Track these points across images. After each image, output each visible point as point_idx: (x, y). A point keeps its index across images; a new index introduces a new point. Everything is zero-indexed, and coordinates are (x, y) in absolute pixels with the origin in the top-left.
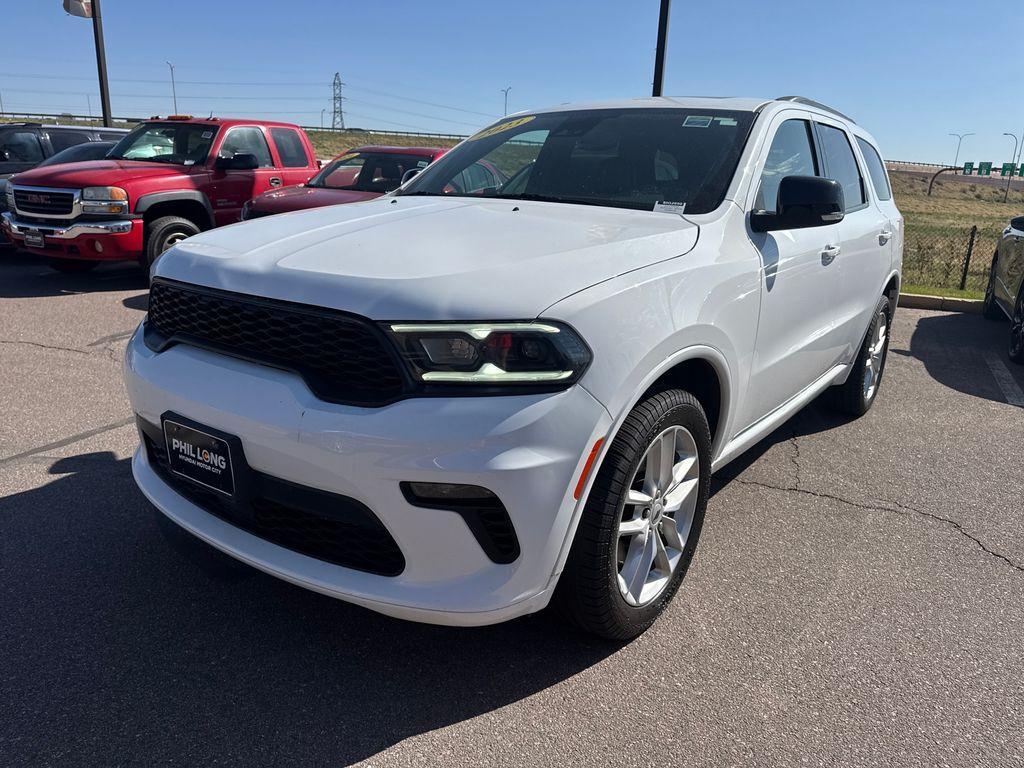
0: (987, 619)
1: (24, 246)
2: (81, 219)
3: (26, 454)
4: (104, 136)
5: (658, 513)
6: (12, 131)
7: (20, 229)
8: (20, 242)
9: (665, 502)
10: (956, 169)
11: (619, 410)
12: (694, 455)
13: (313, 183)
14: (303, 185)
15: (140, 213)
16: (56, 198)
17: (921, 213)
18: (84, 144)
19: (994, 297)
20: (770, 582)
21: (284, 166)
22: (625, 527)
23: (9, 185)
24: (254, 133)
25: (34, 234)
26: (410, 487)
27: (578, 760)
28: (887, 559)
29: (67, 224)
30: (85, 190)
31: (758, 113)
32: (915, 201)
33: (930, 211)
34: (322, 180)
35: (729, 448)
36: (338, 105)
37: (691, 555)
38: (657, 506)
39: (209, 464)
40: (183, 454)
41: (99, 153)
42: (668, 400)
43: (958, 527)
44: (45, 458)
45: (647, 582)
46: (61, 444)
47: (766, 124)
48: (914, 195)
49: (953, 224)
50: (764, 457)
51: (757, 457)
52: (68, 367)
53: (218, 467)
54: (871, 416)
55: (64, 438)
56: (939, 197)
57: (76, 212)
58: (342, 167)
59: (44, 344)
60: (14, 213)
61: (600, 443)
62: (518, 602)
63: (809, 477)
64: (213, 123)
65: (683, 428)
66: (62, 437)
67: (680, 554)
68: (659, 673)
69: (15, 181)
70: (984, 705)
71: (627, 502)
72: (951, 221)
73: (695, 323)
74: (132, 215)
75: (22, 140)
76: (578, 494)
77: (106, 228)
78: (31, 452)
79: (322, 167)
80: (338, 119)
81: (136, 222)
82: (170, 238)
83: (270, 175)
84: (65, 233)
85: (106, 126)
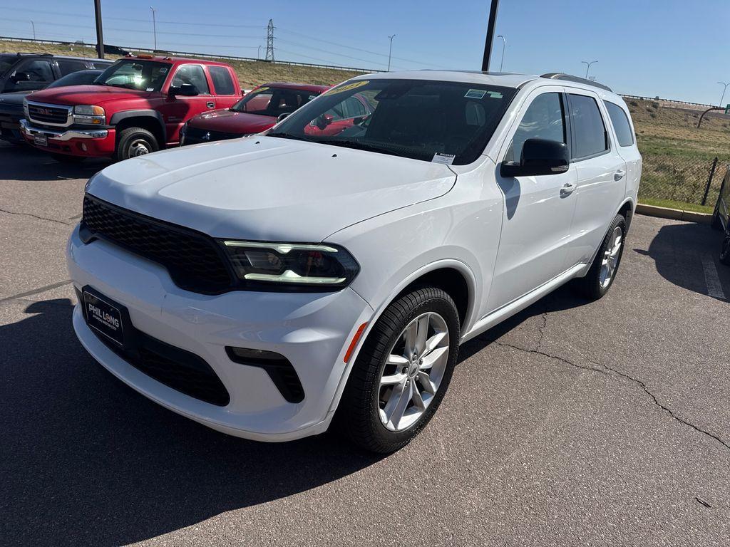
0: (642, 453)
1: (34, 144)
2: (73, 127)
3: (14, 298)
4: (97, 65)
5: (415, 370)
6: (32, 59)
7: (32, 132)
8: (32, 141)
9: (421, 363)
10: (720, 109)
11: (379, 305)
12: (445, 331)
13: (235, 108)
14: (228, 109)
15: (114, 125)
16: (56, 112)
17: (691, 141)
18: (83, 71)
19: (719, 214)
20: (499, 418)
21: (218, 93)
22: (385, 380)
23: (25, 100)
24: (197, 70)
25: (41, 136)
26: (232, 350)
27: (334, 534)
28: (585, 406)
29: (63, 130)
30: (76, 107)
31: (519, 89)
32: (687, 132)
33: (697, 139)
34: (242, 105)
35: (477, 324)
36: (270, 43)
37: (442, 398)
38: (414, 365)
39: (109, 323)
40: (95, 314)
41: (90, 79)
42: (422, 296)
43: (643, 386)
44: (27, 300)
45: (404, 415)
46: (39, 291)
47: (523, 98)
48: (687, 127)
49: (713, 150)
50: (520, 326)
51: (514, 326)
52: (54, 234)
53: (115, 326)
54: (606, 300)
55: (42, 286)
56: (705, 129)
57: (69, 122)
58: (260, 96)
59: (40, 216)
60: (28, 120)
61: (364, 326)
62: (305, 428)
63: (549, 344)
64: (169, 62)
65: (435, 313)
66: (41, 286)
67: (433, 397)
68: (404, 478)
69: (30, 98)
70: (620, 515)
71: (387, 363)
72: (712, 148)
73: (440, 245)
74: (108, 126)
75: (39, 66)
76: (347, 359)
77: (90, 135)
78: (18, 296)
79: (245, 95)
80: (270, 53)
81: (110, 131)
82: (134, 142)
83: (208, 100)
84: (62, 137)
85: (100, 58)
